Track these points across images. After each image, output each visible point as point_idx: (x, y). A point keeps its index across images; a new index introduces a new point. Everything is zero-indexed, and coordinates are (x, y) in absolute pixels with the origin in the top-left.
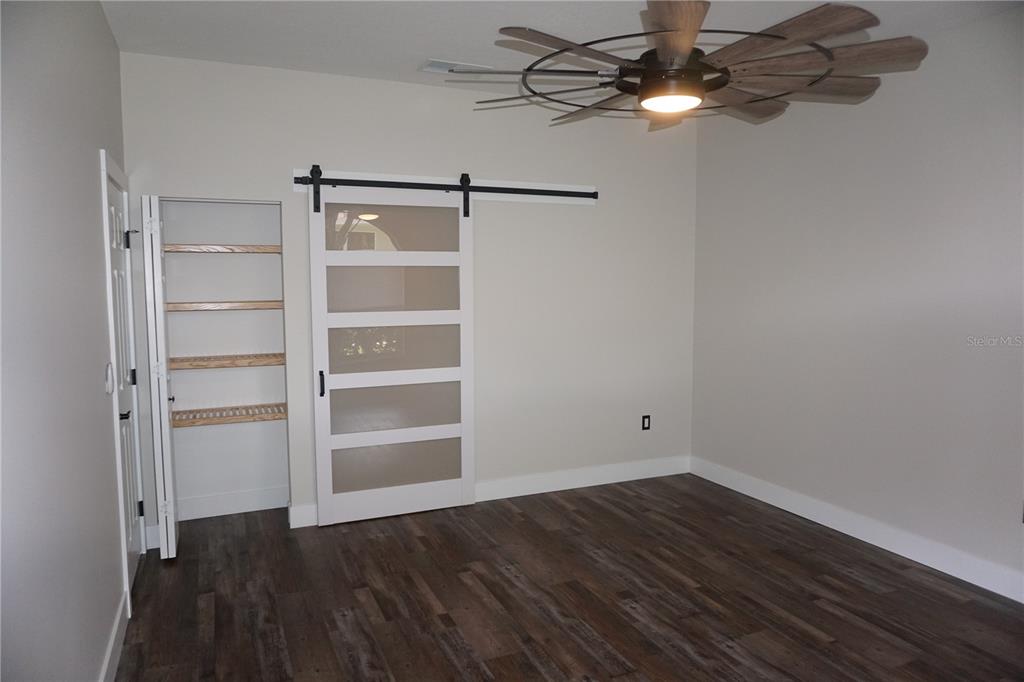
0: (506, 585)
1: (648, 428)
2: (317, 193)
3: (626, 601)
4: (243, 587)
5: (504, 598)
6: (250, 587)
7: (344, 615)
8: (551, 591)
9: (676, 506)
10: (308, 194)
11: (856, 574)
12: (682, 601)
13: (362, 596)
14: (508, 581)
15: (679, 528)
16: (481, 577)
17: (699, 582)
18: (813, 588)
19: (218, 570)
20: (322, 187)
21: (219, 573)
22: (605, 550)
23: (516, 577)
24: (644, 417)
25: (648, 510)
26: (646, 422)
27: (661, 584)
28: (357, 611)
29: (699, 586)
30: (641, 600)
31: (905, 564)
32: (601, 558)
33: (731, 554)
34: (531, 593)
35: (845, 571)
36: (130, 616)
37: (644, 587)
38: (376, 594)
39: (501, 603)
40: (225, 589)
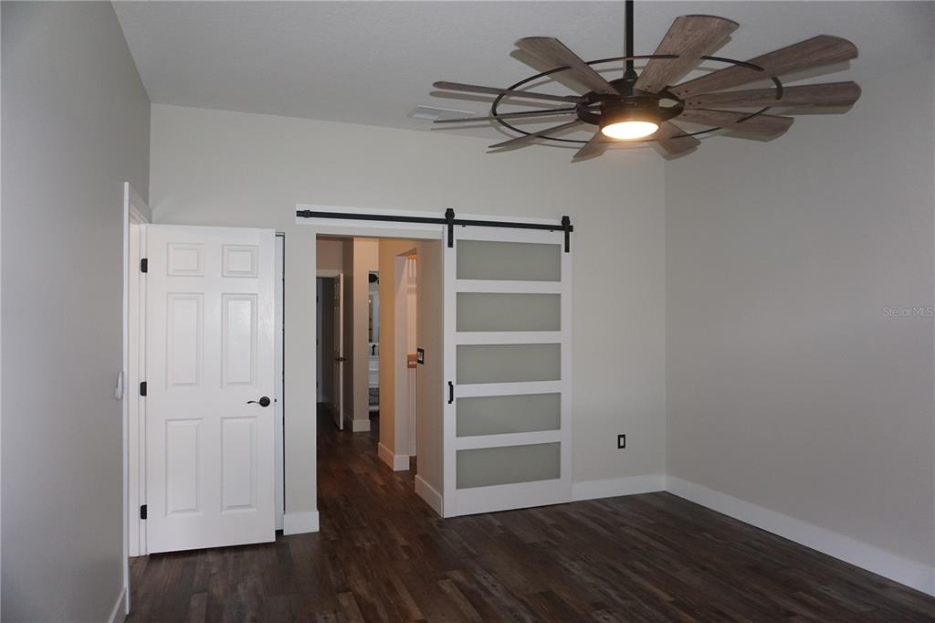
0: (482, 593)
1: (624, 447)
2: (451, 232)
3: (599, 612)
4: (234, 589)
5: (480, 606)
6: (240, 588)
7: (326, 618)
8: (527, 600)
9: (652, 522)
10: (443, 233)
11: (834, 593)
12: (655, 614)
13: (344, 600)
14: (486, 590)
15: (653, 543)
16: (458, 584)
17: (671, 595)
18: (788, 604)
19: (213, 571)
20: (455, 227)
21: (214, 574)
22: (582, 563)
23: (493, 585)
24: (620, 436)
25: (623, 525)
26: (621, 442)
27: (635, 597)
28: (339, 613)
29: (673, 599)
30: (614, 611)
31: (883, 583)
32: (577, 570)
33: (705, 568)
34: (507, 602)
35: (821, 589)
36: (127, 612)
37: (618, 599)
38: (358, 597)
39: (478, 611)
40: (218, 589)
